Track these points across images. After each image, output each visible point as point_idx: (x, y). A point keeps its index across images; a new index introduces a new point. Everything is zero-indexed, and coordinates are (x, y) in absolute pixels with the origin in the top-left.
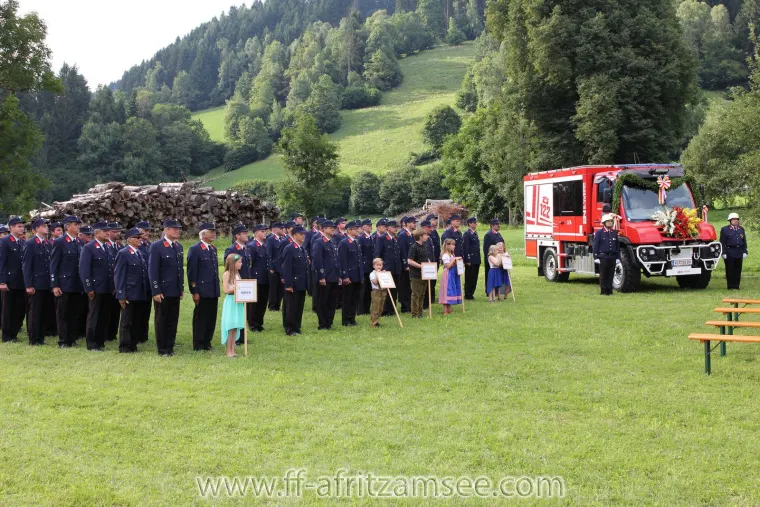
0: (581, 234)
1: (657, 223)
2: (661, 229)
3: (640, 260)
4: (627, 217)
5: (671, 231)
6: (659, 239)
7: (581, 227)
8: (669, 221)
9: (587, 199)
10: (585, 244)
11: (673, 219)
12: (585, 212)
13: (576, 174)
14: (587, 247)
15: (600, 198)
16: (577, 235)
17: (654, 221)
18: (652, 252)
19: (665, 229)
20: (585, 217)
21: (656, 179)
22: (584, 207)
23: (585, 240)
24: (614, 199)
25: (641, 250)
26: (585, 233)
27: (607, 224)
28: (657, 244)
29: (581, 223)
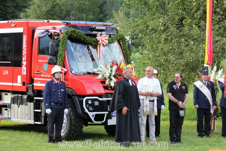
0: (19, 83)
1: (100, 77)
2: (103, 82)
3: (87, 111)
4: (71, 70)
5: (112, 84)
6: (102, 91)
7: (19, 78)
8: (110, 75)
9: (27, 51)
10: (23, 93)
11: (113, 73)
12: (24, 63)
13: (16, 26)
14: (25, 97)
15: (42, 51)
16: (15, 84)
17: (97, 75)
18: (97, 103)
19: (107, 82)
20: (24, 68)
21: (95, 36)
22: (24, 59)
23: (25, 90)
24: (60, 53)
25: (87, 101)
26: (24, 84)
27: (56, 76)
28: (100, 96)
29: (20, 74)
